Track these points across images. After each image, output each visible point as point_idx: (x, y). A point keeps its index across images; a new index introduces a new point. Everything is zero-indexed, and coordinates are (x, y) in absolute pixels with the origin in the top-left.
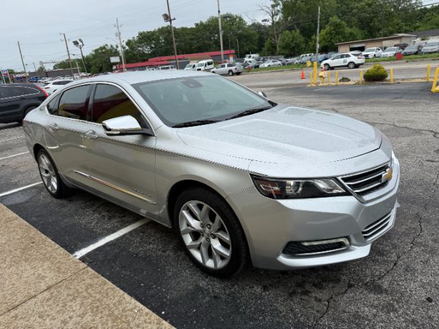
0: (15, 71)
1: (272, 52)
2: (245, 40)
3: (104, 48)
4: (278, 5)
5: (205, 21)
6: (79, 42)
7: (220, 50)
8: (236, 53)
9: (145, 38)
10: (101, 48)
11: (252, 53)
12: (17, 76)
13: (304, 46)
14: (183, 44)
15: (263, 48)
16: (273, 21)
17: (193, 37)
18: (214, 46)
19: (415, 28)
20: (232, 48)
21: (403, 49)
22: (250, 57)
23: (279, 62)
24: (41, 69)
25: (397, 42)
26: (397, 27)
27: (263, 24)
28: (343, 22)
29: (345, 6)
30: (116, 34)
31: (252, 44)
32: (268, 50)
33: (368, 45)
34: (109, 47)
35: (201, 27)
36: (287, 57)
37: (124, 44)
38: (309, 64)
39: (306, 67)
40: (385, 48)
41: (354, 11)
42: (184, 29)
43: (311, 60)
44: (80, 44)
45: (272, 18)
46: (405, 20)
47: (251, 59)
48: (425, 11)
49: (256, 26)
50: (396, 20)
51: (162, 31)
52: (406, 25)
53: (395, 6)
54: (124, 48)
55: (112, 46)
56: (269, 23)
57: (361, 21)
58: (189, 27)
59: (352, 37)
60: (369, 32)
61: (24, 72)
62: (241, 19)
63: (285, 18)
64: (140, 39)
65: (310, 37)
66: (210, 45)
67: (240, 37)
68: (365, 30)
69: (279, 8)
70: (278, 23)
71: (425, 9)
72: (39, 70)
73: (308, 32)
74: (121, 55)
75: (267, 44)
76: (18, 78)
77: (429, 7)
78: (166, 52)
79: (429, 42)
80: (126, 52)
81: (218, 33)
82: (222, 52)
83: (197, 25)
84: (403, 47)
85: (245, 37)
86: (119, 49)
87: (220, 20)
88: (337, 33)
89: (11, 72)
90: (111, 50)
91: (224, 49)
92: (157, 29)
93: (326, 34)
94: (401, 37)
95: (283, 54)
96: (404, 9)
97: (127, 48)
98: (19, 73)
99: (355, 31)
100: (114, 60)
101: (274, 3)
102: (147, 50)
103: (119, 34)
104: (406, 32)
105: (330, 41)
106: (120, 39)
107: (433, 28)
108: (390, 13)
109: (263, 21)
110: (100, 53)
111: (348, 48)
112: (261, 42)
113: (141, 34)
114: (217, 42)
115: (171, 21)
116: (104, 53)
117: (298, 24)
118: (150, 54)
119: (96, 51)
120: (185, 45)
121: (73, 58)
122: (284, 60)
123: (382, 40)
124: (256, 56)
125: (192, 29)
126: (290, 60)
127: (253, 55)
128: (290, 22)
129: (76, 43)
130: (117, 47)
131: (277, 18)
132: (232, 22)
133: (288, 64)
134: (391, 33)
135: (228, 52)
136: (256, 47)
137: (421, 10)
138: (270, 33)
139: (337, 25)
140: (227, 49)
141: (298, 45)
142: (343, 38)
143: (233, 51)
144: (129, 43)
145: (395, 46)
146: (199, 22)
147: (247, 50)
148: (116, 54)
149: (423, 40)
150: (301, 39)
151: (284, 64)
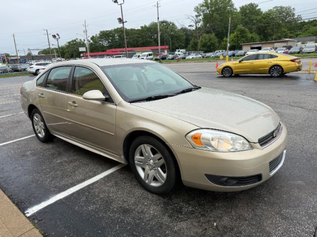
0: (10, 55)
1: (195, 49)
2: (176, 39)
3: (75, 41)
4: (200, 15)
5: (148, 25)
6: (56, 35)
7: (158, 46)
8: (169, 48)
9: (105, 35)
10: (73, 41)
11: (181, 49)
12: (11, 58)
13: (217, 45)
14: (132, 40)
15: (189, 46)
16: (197, 27)
17: (139, 36)
18: (154, 42)
19: (297, 36)
20: (167, 44)
21: (289, 49)
22: (179, 51)
23: (200, 56)
24: (29, 54)
25: (285, 44)
26: (284, 34)
27: (189, 28)
28: (247, 29)
29: (247, 18)
30: (84, 31)
31: (181, 42)
32: (192, 47)
33: (264, 45)
34: (78, 41)
35: (145, 29)
36: (206, 52)
37: (89, 39)
38: (222, 57)
39: (219, 59)
40: (276, 48)
41: (254, 21)
42: (132, 30)
43: (223, 54)
44: (57, 37)
45: (196, 24)
46: (290, 29)
47: (180, 53)
48: (304, 24)
49: (184, 30)
50: (283, 29)
51: (117, 31)
52: (291, 33)
53: (282, 19)
54: (89, 41)
55: (80, 40)
56: (194, 28)
57: (259, 28)
58: (136, 29)
59: (252, 40)
60: (264, 36)
61: (17, 56)
62: (173, 24)
63: (205, 25)
64: (101, 35)
65: (222, 39)
66: (151, 42)
67: (173, 37)
68: (262, 35)
69: (201, 17)
70: (199, 28)
71: (304, 22)
72: (28, 55)
73: (221, 35)
74: (87, 46)
75: (191, 42)
76: (12, 60)
77: (306, 21)
78: (119, 46)
79: (307, 45)
80: (91, 45)
81: (157, 33)
82: (160, 47)
83: (142, 27)
84: (289, 48)
85: (176, 37)
86: (86, 42)
87: (158, 24)
88: (242, 37)
89: (7, 55)
90: (80, 43)
91: (161, 45)
92: (113, 29)
93: (234, 37)
94: (287, 41)
95: (203, 50)
96: (289, 22)
97: (91, 41)
98: (13, 56)
99: (254, 35)
100: (82, 49)
101: (197, 14)
102: (105, 44)
103: (86, 32)
104: (290, 37)
105: (237, 42)
106: (86, 35)
107: (310, 36)
108: (279, 24)
109: (189, 26)
110: (72, 45)
111: (249, 48)
112: (187, 41)
113: (101, 32)
114: (156, 40)
115: (123, 23)
116: (75, 44)
117: (214, 30)
118: (108, 47)
119: (69, 43)
120: (133, 41)
121: (52, 47)
122: (203, 54)
123: (274, 43)
124: (184, 50)
125: (138, 30)
126: (208, 54)
127: (181, 50)
128: (208, 28)
129: (54, 36)
130: (84, 40)
131: (200, 25)
132: (166, 26)
133: (206, 57)
134: (280, 38)
135: (164, 47)
136: (183, 45)
137: (301, 23)
138: (194, 34)
139: (242, 31)
140: (163, 45)
141: (213, 44)
142: (246, 40)
143: (167, 47)
144: (92, 38)
145: (283, 47)
146: (144, 26)
147: (178, 46)
148: (83, 45)
149: (303, 43)
150: (215, 40)
151: (203, 57)
